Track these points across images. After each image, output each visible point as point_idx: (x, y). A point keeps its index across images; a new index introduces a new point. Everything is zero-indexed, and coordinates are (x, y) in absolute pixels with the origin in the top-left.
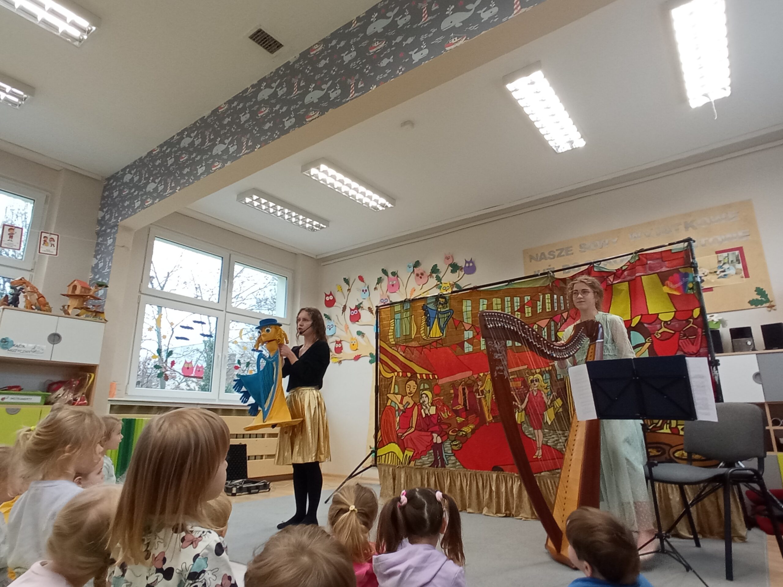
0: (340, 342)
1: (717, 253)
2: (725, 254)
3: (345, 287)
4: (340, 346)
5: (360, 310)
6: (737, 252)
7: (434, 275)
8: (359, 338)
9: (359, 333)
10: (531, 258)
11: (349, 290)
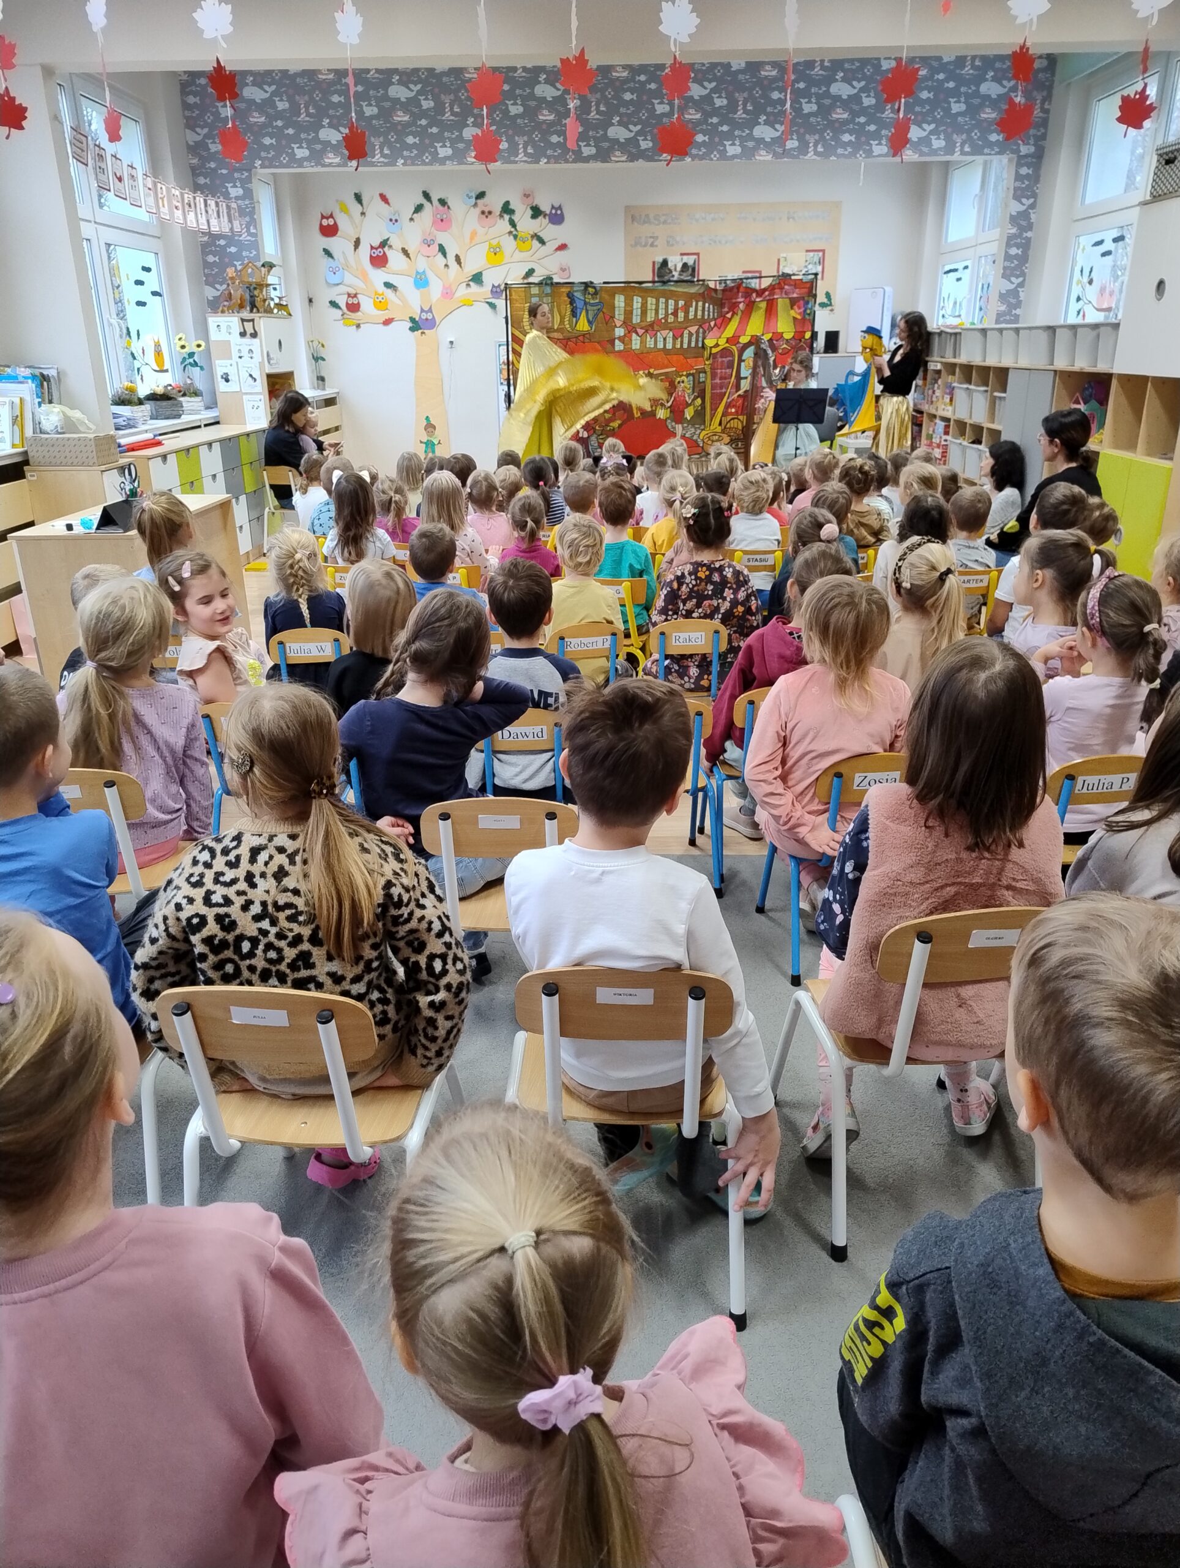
0: (355, 296)
1: (808, 251)
2: (812, 254)
3: (356, 208)
4: (355, 301)
5: (386, 249)
6: (821, 254)
7: (507, 217)
8: (389, 292)
9: (388, 285)
10: (633, 219)
11: (363, 214)
